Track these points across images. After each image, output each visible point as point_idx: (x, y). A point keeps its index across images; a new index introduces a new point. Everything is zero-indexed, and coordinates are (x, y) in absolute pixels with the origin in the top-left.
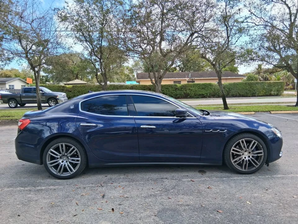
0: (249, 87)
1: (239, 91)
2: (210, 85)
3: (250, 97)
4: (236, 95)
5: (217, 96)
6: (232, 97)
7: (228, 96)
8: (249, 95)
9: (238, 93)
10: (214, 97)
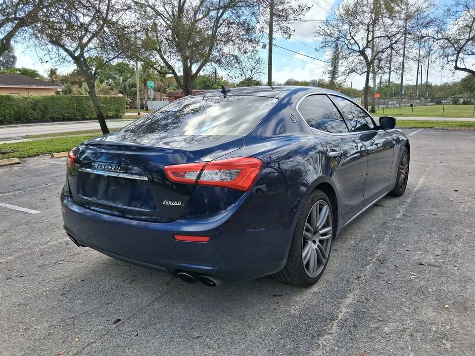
0: (77, 104)
1: (62, 111)
2: (9, 100)
3: (79, 120)
4: (59, 118)
5: (25, 121)
6: (51, 122)
7: (45, 119)
8: (79, 117)
9: (61, 114)
10: (17, 123)
